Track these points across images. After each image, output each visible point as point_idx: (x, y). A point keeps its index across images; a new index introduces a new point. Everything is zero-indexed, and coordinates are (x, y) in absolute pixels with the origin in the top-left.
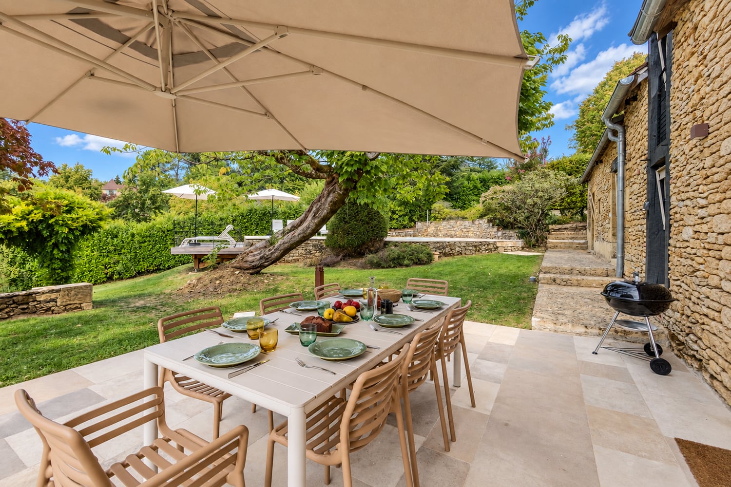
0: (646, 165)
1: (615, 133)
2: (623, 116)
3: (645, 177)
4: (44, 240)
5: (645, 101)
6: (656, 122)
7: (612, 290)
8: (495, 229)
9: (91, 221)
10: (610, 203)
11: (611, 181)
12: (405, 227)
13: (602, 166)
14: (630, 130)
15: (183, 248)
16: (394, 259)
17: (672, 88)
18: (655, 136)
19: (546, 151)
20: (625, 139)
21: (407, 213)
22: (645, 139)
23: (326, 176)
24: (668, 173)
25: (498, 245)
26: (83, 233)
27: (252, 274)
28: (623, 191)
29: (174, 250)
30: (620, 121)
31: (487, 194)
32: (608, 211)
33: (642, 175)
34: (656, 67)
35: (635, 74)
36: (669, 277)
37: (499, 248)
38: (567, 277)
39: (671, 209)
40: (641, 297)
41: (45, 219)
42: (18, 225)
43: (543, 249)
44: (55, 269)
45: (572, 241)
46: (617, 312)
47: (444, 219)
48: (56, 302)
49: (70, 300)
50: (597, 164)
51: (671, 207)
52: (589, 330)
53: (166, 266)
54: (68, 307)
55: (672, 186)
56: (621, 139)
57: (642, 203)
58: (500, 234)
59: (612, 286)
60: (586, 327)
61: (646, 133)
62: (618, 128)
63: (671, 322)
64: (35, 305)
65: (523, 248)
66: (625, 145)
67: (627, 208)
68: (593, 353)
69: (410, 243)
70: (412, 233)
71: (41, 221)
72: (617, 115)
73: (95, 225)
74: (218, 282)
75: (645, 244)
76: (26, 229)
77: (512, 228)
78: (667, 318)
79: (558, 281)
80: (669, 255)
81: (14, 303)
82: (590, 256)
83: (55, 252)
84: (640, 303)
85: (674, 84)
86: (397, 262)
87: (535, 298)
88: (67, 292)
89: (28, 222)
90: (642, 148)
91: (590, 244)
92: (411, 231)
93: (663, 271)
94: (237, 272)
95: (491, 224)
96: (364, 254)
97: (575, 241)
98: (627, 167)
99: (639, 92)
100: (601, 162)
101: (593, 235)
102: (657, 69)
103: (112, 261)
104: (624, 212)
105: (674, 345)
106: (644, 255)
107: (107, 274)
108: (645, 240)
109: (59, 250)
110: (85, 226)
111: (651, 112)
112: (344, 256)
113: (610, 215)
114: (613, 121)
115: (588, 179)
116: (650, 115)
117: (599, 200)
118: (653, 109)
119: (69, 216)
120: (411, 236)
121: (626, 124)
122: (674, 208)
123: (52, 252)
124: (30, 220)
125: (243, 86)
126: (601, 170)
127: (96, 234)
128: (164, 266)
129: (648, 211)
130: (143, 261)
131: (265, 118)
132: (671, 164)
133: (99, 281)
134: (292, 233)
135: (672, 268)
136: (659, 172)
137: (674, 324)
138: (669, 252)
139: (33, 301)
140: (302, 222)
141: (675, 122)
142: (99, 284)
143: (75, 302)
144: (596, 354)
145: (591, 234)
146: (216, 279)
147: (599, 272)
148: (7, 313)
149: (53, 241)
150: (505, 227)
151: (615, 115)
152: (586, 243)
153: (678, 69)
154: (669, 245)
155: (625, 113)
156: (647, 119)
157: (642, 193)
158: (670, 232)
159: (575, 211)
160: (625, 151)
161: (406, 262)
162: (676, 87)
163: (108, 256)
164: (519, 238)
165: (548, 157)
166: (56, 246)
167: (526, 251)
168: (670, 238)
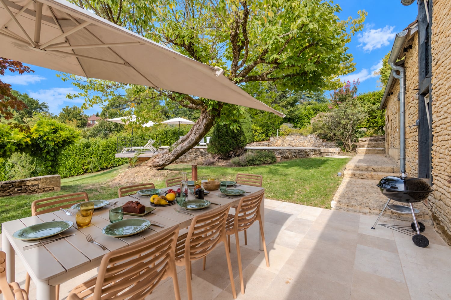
0: (418, 93)
1: (398, 72)
2: (404, 61)
3: (417, 101)
4: (41, 149)
5: (417, 47)
6: (424, 62)
7: (384, 183)
8: (321, 140)
9: (68, 138)
10: (397, 122)
11: (397, 106)
12: (263, 140)
13: (392, 97)
14: (408, 70)
15: (123, 154)
16: (250, 160)
17: (432, 34)
18: (423, 72)
19: (356, 88)
20: (405, 76)
21: (264, 131)
22: (417, 75)
23: (201, 107)
24: (431, 98)
25: (322, 151)
26: (63, 146)
27: (158, 170)
28: (404, 112)
29: (118, 156)
30: (402, 64)
31: (315, 118)
32: (396, 127)
33: (415, 101)
34: (424, 23)
35: (409, 29)
36: (432, 173)
37: (322, 154)
38: (363, 173)
39: (433, 123)
40: (406, 188)
41: (41, 137)
42: (25, 140)
43: (354, 153)
44: (48, 167)
45: (374, 148)
46: (389, 199)
47: (288, 135)
48: (38, 186)
49: (47, 185)
50: (389, 96)
51: (433, 122)
52: (372, 211)
53: (118, 164)
54: (46, 189)
55: (434, 106)
56: (402, 77)
57: (415, 121)
58: (324, 144)
59: (385, 180)
60: (370, 209)
61: (418, 70)
62: (401, 69)
63: (433, 207)
64: (25, 188)
65: (339, 153)
66: (405, 81)
67: (407, 125)
68: (372, 228)
69: (262, 150)
70: (267, 144)
71: (39, 138)
72: (399, 60)
73: (70, 140)
74: (136, 175)
75: (417, 150)
76: (30, 143)
77: (332, 141)
78: (431, 203)
79: (357, 175)
80: (432, 158)
81: (13, 186)
82: (385, 159)
83: (48, 157)
84: (405, 193)
85: (433, 32)
86: (252, 163)
87: (338, 187)
88: (45, 180)
89: (31, 139)
90: (415, 82)
91: (386, 150)
92: (266, 142)
93: (429, 169)
94: (148, 169)
95: (318, 138)
96: (231, 157)
97: (377, 149)
98: (407, 95)
99: (413, 42)
100: (392, 94)
101: (388, 144)
102: (424, 24)
103: (87, 162)
104: (405, 127)
105: (435, 223)
106: (417, 157)
107: (84, 169)
108: (418, 147)
109: (50, 155)
110: (64, 141)
111: (420, 54)
112: (219, 158)
113: (398, 130)
114: (396, 64)
115: (384, 106)
116: (420, 57)
117: (391, 120)
118: (422, 53)
119: (55, 135)
120: (266, 146)
121: (406, 66)
122: (435, 123)
123: (46, 156)
124: (32, 137)
125: (108, 47)
126: (392, 100)
127: (71, 146)
128: (117, 165)
129: (419, 126)
130: (104, 162)
131: (125, 66)
132: (433, 91)
133: (79, 174)
134: (182, 144)
135: (434, 167)
136: (426, 97)
137: (436, 208)
138: (432, 155)
139: (24, 186)
140: (188, 137)
141: (434, 59)
142: (79, 175)
143: (49, 186)
144: (374, 229)
145: (387, 144)
146: (136, 173)
147: (388, 169)
148: (9, 192)
149: (46, 150)
150: (328, 139)
151: (398, 60)
152: (384, 150)
153: (436, 20)
154: (432, 150)
155: (405, 58)
156: (418, 61)
157: (416, 113)
158: (433, 140)
159: (377, 128)
160: (405, 84)
161: (257, 162)
162: (434, 33)
163: (84, 159)
164: (337, 146)
165: (358, 93)
166: (48, 153)
167: (341, 155)
168: (433, 145)
